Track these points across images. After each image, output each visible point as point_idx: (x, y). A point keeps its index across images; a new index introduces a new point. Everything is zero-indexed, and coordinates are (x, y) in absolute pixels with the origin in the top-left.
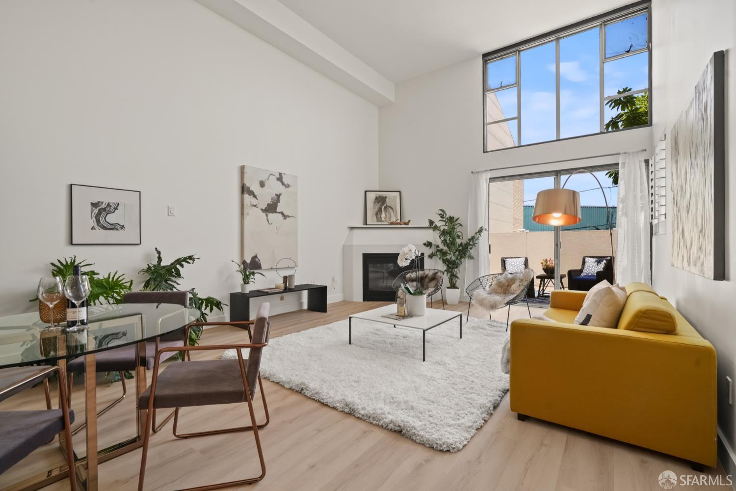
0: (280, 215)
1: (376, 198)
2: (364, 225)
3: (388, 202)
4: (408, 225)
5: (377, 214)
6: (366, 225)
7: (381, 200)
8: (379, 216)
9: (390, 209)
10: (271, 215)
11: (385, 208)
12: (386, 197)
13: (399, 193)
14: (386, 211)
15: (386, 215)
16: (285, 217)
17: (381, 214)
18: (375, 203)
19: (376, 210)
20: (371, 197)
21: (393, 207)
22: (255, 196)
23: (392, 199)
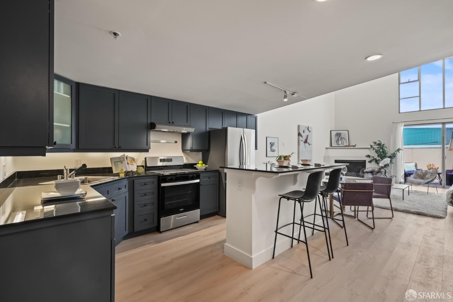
0: (308, 144)
1: (336, 134)
2: (330, 146)
3: (342, 136)
4: (355, 147)
5: (337, 142)
6: (332, 146)
7: (338, 135)
8: (338, 142)
9: (343, 139)
10: (306, 144)
11: (341, 138)
12: (341, 133)
13: (347, 131)
14: (341, 140)
15: (341, 142)
16: (309, 144)
17: (339, 141)
18: (335, 136)
19: (336, 139)
20: (334, 133)
21: (345, 138)
22: (302, 137)
23: (344, 134)
